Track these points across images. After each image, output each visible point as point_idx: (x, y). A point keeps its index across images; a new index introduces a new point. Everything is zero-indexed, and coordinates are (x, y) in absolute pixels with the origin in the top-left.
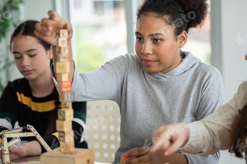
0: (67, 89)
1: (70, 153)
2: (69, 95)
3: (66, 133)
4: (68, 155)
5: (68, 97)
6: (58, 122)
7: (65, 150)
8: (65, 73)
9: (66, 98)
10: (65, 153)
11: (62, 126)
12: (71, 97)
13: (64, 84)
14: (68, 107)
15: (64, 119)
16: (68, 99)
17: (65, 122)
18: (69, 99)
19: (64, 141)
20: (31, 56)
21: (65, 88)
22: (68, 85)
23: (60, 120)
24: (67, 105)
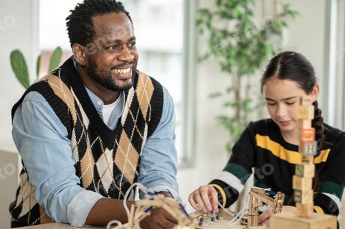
0: (308, 139)
1: (307, 217)
2: (311, 147)
3: (303, 192)
4: (303, 220)
5: (309, 149)
6: (295, 178)
7: (301, 213)
8: (307, 119)
9: (306, 149)
10: (301, 217)
11: (299, 184)
12: (312, 149)
13: (305, 132)
14: (308, 161)
15: (302, 176)
16: (308, 151)
17: (303, 180)
18: (310, 151)
19: (300, 202)
20: (289, 104)
21: (306, 137)
22: (310, 134)
23: (298, 175)
24: (307, 159)
